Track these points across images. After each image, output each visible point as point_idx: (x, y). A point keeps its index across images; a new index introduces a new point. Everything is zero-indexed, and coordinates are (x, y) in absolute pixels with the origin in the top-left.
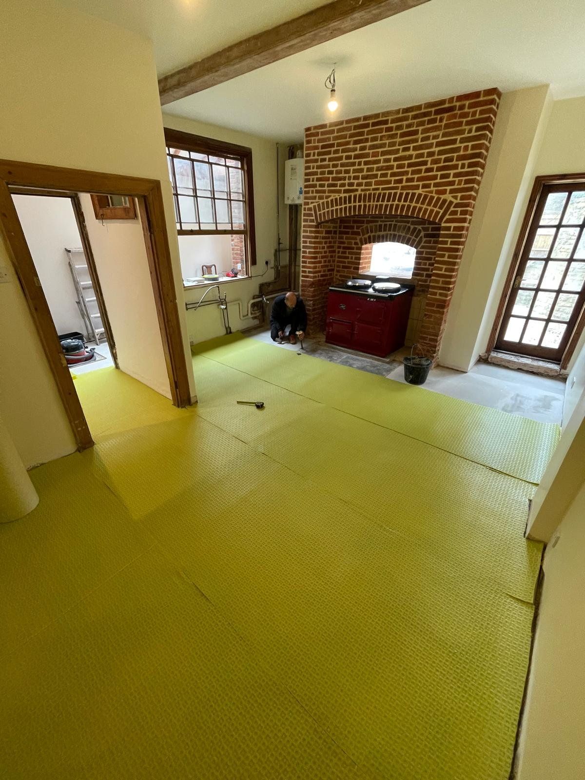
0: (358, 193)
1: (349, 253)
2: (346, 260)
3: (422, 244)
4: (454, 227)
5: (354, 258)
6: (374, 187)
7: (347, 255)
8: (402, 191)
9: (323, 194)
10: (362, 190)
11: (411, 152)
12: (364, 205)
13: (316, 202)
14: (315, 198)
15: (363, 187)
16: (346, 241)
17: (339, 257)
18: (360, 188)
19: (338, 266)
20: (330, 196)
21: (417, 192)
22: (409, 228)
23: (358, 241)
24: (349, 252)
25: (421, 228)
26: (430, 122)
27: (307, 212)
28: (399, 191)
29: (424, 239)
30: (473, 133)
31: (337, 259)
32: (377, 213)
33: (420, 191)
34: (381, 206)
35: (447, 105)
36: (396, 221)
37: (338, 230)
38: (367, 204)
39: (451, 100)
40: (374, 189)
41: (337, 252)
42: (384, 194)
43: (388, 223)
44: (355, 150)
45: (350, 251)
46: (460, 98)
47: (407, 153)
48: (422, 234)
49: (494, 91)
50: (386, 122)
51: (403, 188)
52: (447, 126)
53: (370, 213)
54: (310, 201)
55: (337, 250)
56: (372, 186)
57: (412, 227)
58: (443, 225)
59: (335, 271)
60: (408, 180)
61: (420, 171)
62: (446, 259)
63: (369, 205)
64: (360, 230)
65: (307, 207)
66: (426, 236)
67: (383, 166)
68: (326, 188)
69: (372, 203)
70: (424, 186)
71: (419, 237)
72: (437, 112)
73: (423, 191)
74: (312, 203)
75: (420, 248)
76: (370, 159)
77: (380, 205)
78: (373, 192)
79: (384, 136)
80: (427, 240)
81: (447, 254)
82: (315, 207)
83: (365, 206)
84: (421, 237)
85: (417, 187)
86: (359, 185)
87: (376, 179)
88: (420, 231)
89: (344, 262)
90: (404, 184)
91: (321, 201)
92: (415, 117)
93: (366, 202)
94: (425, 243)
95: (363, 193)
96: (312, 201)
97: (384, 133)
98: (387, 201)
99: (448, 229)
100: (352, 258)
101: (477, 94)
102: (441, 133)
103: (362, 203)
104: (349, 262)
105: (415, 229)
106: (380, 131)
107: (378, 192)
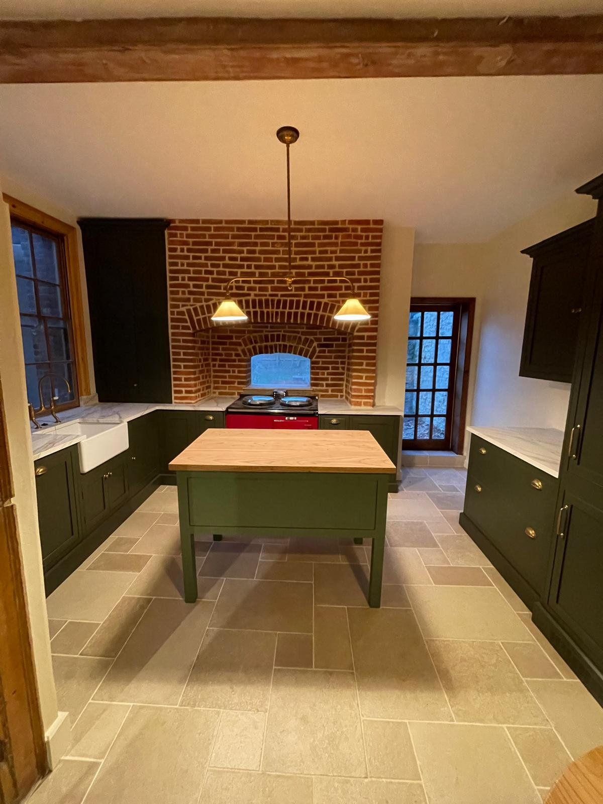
0: (250, 298)
1: (230, 366)
2: (227, 374)
3: (316, 354)
4: (368, 336)
5: (236, 372)
6: (270, 292)
7: (227, 368)
8: (305, 300)
9: (202, 297)
10: (256, 295)
11: (310, 262)
12: (261, 311)
13: (191, 305)
14: (188, 300)
15: (257, 292)
16: (223, 352)
17: (215, 371)
18: (252, 293)
19: (215, 382)
20: (211, 299)
21: (323, 301)
22: (300, 338)
23: (240, 352)
24: (228, 365)
25: (313, 339)
26: (325, 237)
27: (176, 316)
28: (302, 299)
29: (318, 349)
30: (369, 254)
31: (212, 374)
32: (279, 320)
33: (326, 300)
34: (283, 313)
35: (340, 226)
36: (284, 331)
37: (211, 340)
38: (265, 311)
39: (344, 222)
40: (271, 295)
41: (211, 365)
42: (285, 302)
43: (275, 333)
44: (242, 252)
45: (229, 363)
46: (352, 222)
47: (305, 263)
48: (315, 344)
49: (380, 222)
50: (277, 230)
51: (306, 296)
52: (343, 244)
53: (270, 321)
54: (181, 304)
55: (212, 363)
56: (268, 291)
57: (303, 337)
58: (356, 334)
59: (212, 388)
60: (310, 289)
61: (323, 281)
62: (364, 367)
63: (268, 312)
64: (240, 341)
65: (176, 310)
66: (320, 346)
67: (279, 272)
68: (204, 290)
69: (270, 310)
70: (330, 296)
71: (312, 347)
72: (331, 230)
73: (329, 301)
74: (183, 306)
75: (315, 358)
76: (262, 263)
77: (281, 312)
78: (270, 298)
79: (276, 243)
80: (321, 350)
81: (365, 362)
82: (189, 311)
83: (262, 313)
84: (315, 347)
85: (323, 296)
86: (250, 289)
87: (273, 285)
88: (312, 342)
89: (225, 377)
90: (307, 292)
91: (198, 305)
92: (309, 230)
93: (262, 308)
94: (319, 352)
95: (257, 298)
96: (184, 303)
97: (275, 240)
98: (290, 309)
99: (362, 338)
100: (234, 372)
101: (367, 222)
102: (338, 249)
103: (258, 309)
104: (230, 377)
105: (307, 340)
106: (272, 237)
107: (276, 298)
